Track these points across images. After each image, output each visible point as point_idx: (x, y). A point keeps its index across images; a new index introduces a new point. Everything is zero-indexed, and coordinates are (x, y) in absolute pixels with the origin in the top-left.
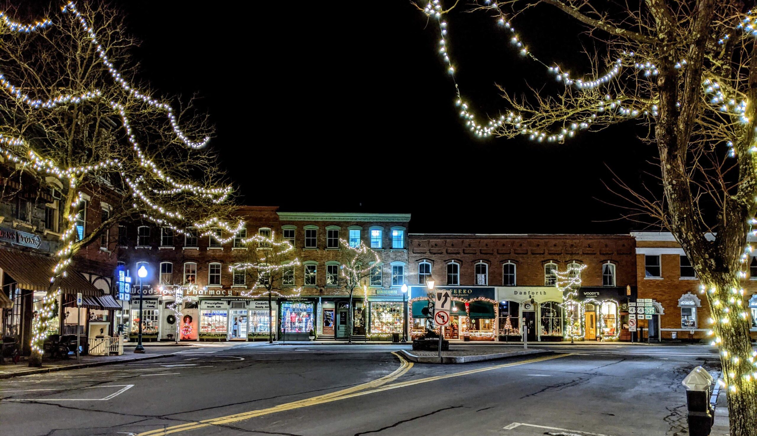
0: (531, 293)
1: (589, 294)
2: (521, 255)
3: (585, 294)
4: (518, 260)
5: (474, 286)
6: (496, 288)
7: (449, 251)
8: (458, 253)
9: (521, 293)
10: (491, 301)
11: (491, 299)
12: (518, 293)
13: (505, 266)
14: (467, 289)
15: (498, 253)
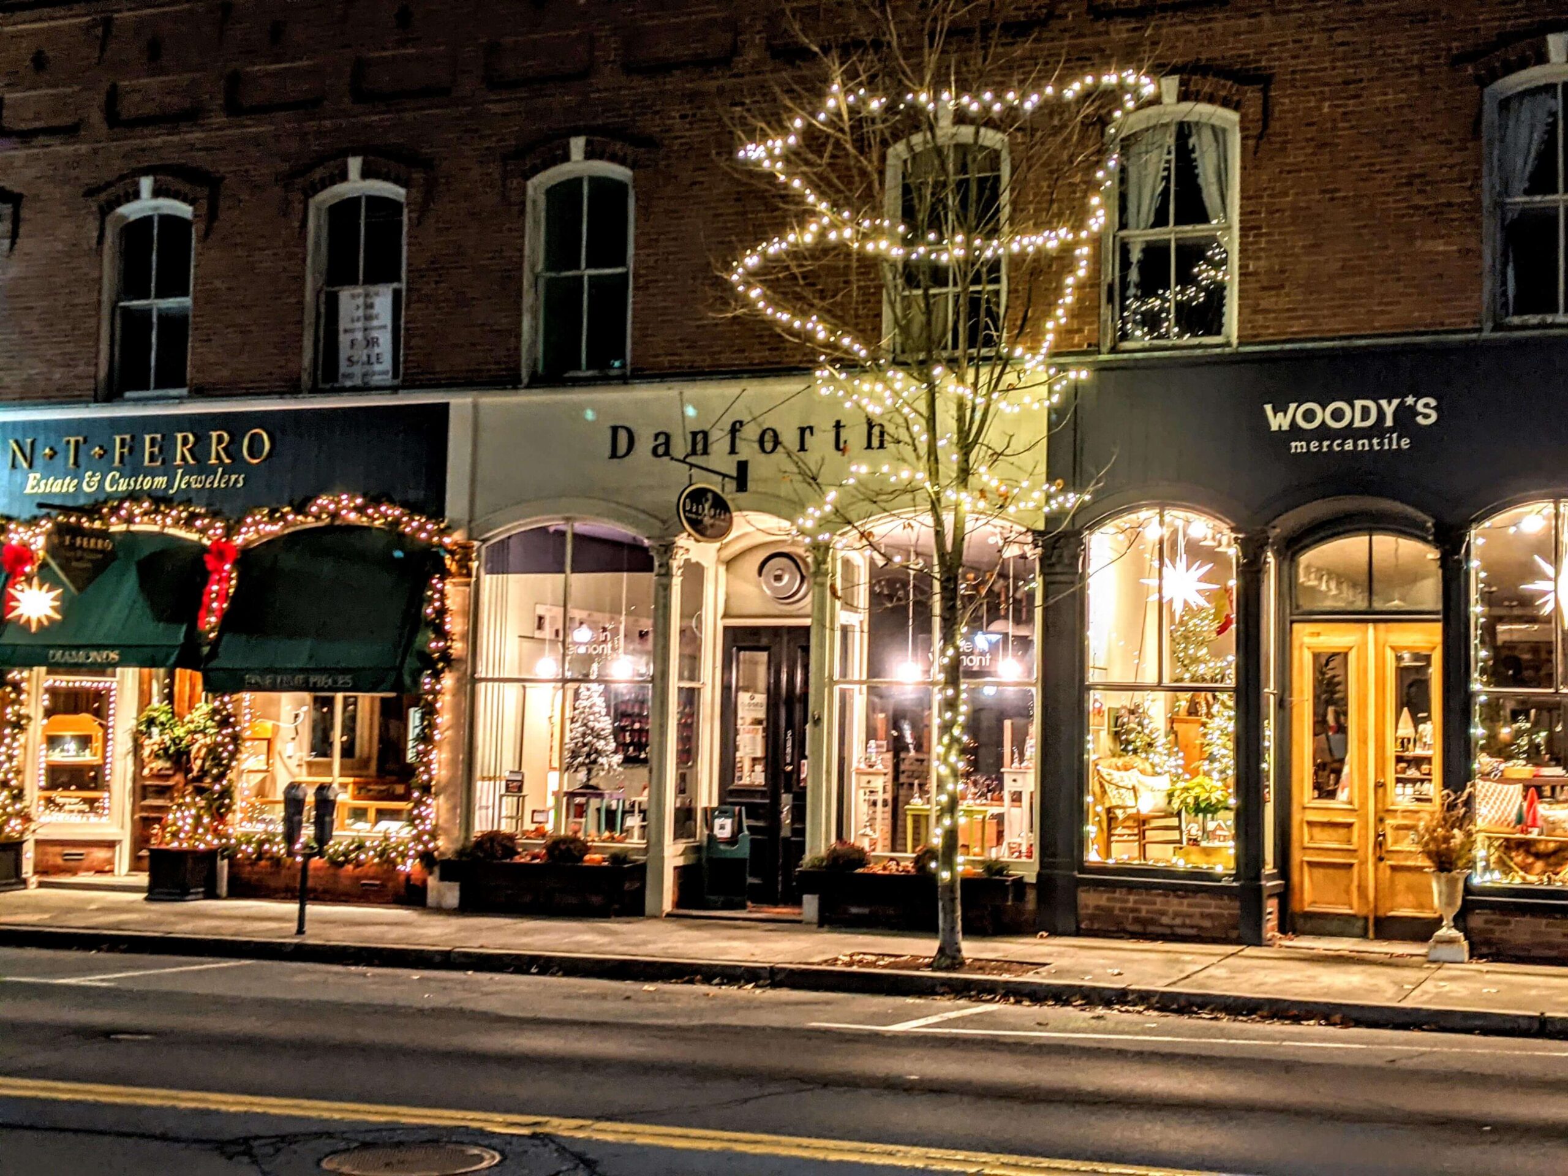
0: (751, 432)
1: (1323, 416)
2: (675, 82)
3: (1278, 422)
4: (651, 126)
5: (293, 389)
6: (459, 403)
7: (129, 108)
8: (192, 115)
9: (663, 446)
10: (414, 525)
11: (413, 508)
12: (645, 444)
13: (552, 192)
14: (234, 424)
15: (495, 83)
